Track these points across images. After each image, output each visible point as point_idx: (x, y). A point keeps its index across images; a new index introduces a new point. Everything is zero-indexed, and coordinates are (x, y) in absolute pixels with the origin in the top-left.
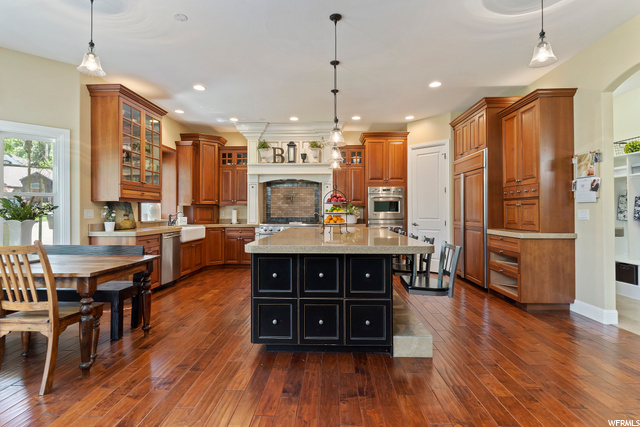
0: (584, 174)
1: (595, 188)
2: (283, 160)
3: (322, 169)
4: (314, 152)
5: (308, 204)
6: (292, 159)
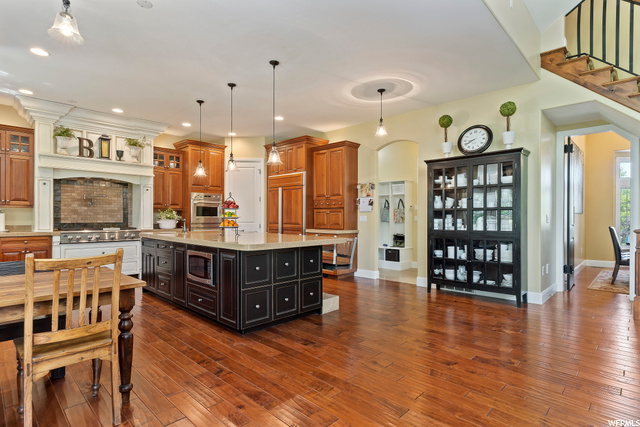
0: (365, 195)
1: (371, 204)
2: (91, 154)
3: (141, 170)
4: (134, 151)
5: (114, 207)
6: (105, 154)
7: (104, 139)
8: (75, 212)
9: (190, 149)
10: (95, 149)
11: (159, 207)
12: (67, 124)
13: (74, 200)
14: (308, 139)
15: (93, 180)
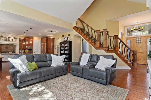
0: (55, 47)
2: (7, 40)
3: (17, 43)
4: (15, 39)
5: (12, 49)
6: (9, 40)
7: (9, 37)
8: (4, 50)
9: (26, 39)
10: (8, 39)
11: (20, 49)
12: (2, 35)
13: (4, 48)
14: (46, 37)
15: (7, 44)
